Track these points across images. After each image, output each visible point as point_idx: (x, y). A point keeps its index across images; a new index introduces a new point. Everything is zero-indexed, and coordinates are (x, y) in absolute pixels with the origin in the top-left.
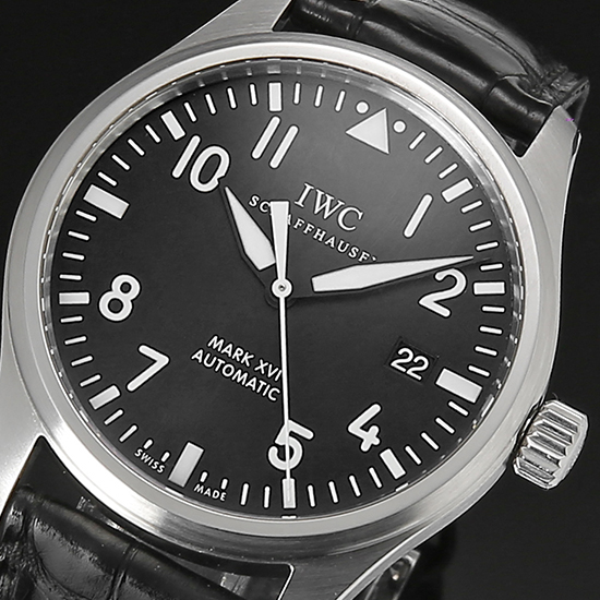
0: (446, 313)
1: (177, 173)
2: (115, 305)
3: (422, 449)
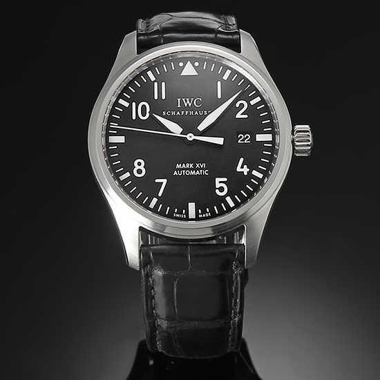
0: (246, 116)
1: (134, 118)
2: (139, 171)
3: (264, 164)
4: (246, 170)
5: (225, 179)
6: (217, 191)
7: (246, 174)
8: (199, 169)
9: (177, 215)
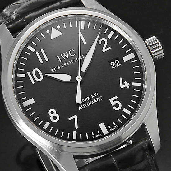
0: (110, 48)
1: (33, 82)
2: (55, 118)
3: (137, 75)
4: (127, 85)
5: (116, 97)
6: (114, 108)
7: (128, 87)
8: (95, 98)
9: (95, 136)
